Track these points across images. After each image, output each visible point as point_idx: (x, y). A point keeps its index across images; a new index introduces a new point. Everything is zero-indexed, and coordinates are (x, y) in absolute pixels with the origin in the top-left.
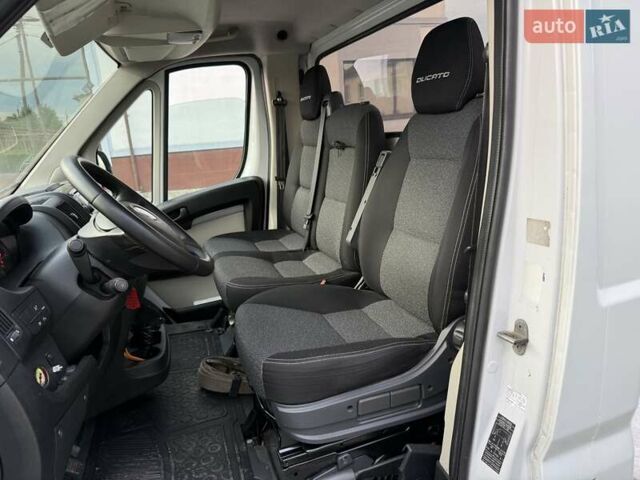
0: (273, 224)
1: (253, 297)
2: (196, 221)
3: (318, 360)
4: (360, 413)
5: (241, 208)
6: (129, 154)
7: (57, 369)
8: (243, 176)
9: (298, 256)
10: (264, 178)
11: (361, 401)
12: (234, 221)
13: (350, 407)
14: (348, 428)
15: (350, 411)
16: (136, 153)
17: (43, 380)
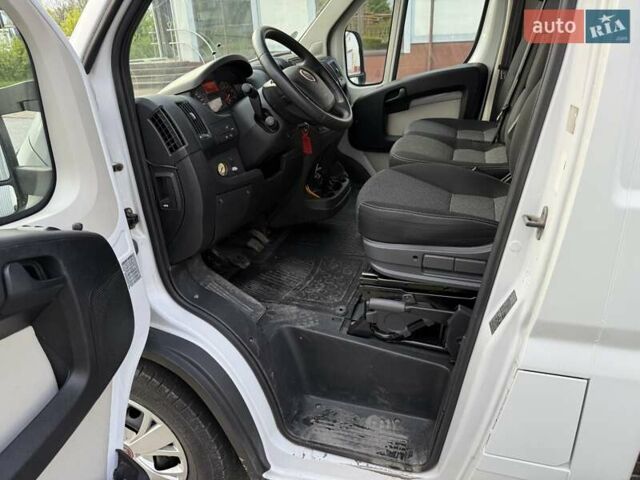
0: (486, 116)
1: (399, 166)
2: (414, 103)
3: (395, 211)
4: (425, 265)
5: (458, 94)
6: (427, 41)
7: (235, 169)
8: (470, 62)
9: (483, 147)
10: (490, 65)
11: (427, 256)
12: (449, 107)
13: (415, 257)
14: (411, 273)
15: (415, 260)
16: (434, 41)
17: (224, 171)
